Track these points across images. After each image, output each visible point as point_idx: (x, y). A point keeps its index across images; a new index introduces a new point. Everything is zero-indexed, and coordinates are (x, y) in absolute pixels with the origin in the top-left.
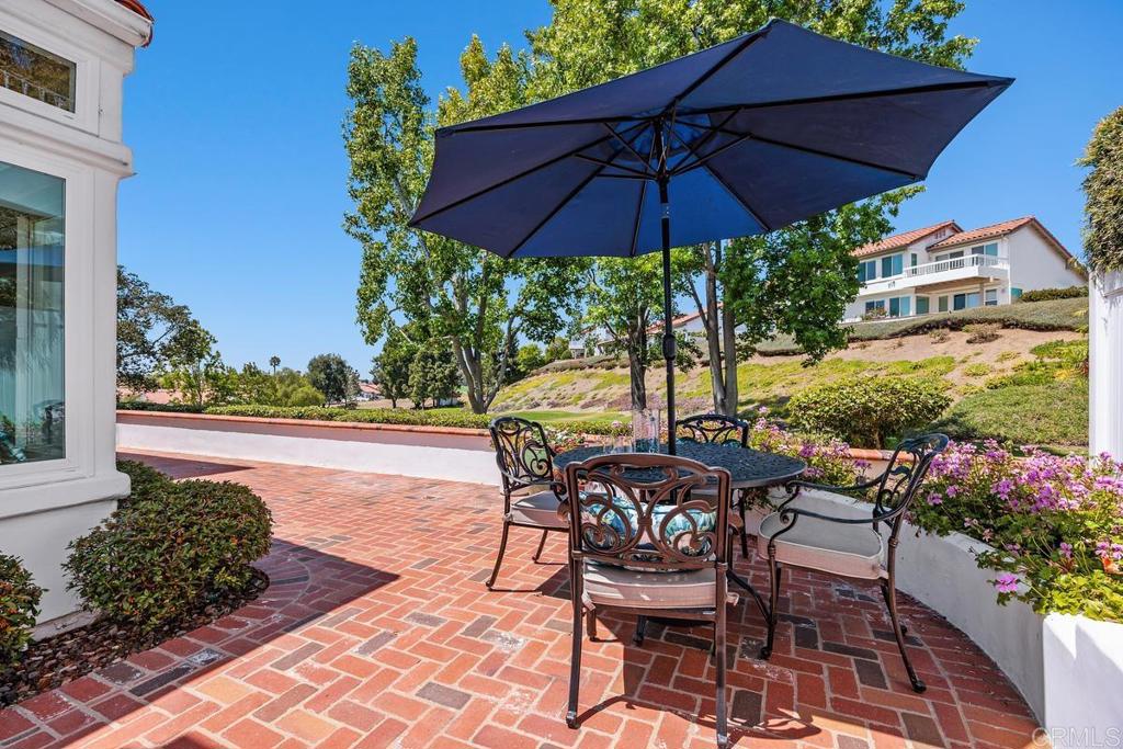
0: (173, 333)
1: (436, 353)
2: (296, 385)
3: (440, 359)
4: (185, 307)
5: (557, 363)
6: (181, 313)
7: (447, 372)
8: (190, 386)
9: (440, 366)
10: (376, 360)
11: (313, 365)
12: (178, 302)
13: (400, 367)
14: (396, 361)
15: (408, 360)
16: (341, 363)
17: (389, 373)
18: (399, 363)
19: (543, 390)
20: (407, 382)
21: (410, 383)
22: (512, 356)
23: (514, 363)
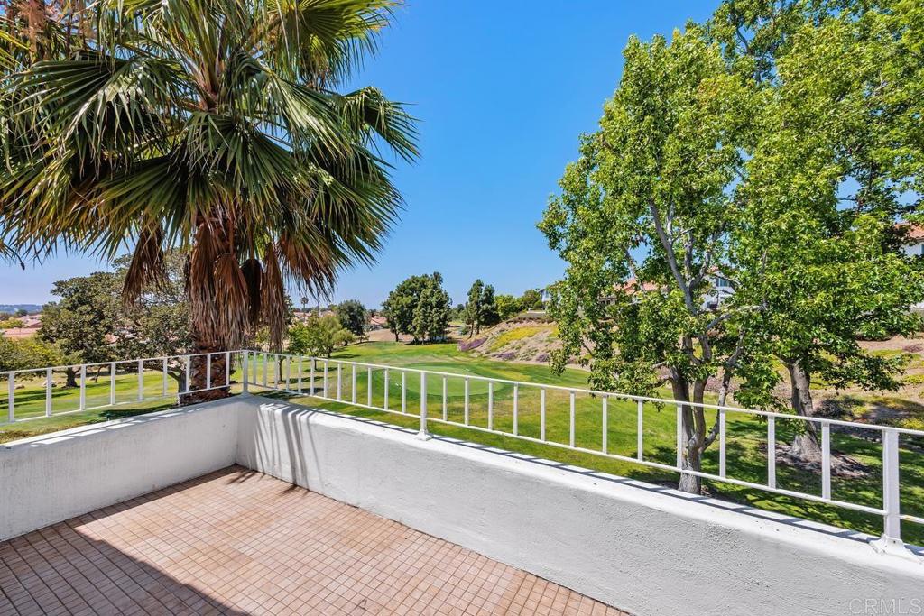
1: (434, 301)
3: (437, 306)
5: (529, 312)
7: (442, 316)
9: (436, 312)
10: (384, 304)
11: (342, 310)
13: (406, 311)
14: (403, 307)
15: (412, 306)
16: (360, 307)
17: (398, 316)
18: (405, 309)
19: (542, 341)
20: (411, 322)
21: (414, 324)
22: (490, 303)
23: (492, 309)
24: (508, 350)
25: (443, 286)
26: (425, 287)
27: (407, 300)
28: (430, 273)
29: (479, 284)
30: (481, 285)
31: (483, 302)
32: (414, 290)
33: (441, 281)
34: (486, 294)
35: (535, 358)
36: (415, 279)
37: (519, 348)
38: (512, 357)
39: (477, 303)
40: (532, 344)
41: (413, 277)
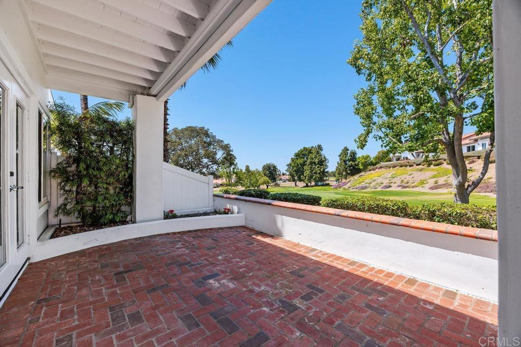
0: (225, 155)
1: (316, 161)
2: (260, 176)
3: (318, 164)
4: (229, 144)
5: (382, 164)
6: (227, 147)
7: (322, 170)
8: (228, 176)
9: (318, 167)
10: (288, 165)
11: (264, 168)
12: (226, 142)
13: (300, 168)
14: (298, 165)
15: (304, 164)
16: (275, 167)
17: (295, 171)
18: (299, 166)
19: (386, 178)
20: (303, 175)
21: (305, 175)
22: (354, 161)
23: (355, 165)
24: (363, 184)
25: (323, 153)
26: (311, 153)
27: (300, 161)
28: (315, 145)
29: (346, 149)
30: (347, 150)
31: (349, 160)
32: (304, 155)
33: (322, 150)
34: (351, 156)
35: (380, 187)
36: (305, 149)
37: (370, 183)
38: (366, 188)
39: (345, 161)
40: (380, 180)
41: (304, 148)
